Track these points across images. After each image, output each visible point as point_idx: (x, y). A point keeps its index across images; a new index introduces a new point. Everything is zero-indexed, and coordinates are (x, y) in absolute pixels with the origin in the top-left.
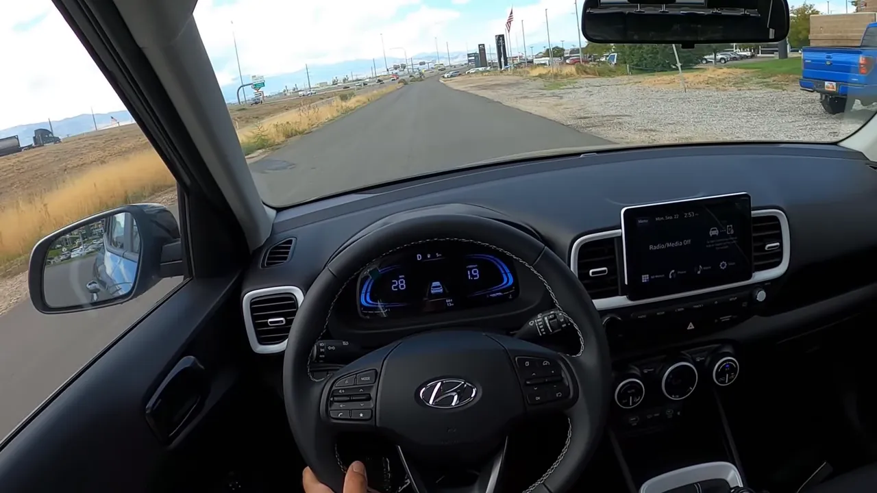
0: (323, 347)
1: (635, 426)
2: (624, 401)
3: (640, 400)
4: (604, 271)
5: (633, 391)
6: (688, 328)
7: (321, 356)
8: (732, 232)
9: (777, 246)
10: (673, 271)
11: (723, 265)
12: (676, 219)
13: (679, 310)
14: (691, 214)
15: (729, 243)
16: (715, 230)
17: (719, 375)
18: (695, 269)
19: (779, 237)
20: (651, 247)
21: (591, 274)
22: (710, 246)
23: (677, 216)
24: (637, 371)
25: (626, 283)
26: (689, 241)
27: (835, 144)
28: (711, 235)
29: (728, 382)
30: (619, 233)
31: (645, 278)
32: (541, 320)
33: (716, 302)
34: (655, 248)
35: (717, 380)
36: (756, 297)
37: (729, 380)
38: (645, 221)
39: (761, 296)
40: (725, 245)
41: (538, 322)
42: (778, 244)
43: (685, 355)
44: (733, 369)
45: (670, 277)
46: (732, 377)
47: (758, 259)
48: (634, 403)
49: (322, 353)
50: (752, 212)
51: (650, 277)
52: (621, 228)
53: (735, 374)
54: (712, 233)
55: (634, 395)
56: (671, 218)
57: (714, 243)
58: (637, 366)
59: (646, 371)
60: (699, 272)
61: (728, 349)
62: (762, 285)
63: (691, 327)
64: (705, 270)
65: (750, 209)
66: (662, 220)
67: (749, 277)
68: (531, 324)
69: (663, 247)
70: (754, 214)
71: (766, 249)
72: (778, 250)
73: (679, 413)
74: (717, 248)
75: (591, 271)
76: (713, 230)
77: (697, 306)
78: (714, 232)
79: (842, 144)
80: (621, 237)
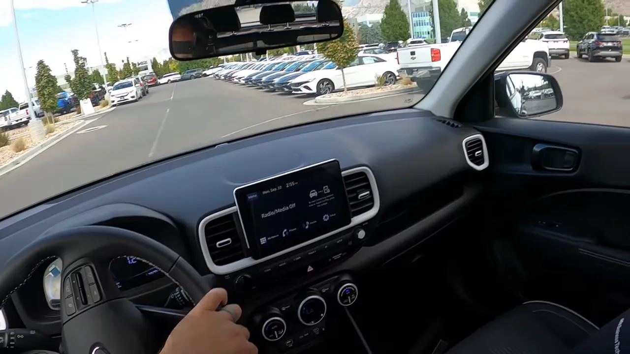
0: (13, 336)
1: (291, 347)
2: (271, 336)
3: (283, 332)
4: (229, 242)
5: (276, 326)
6: (308, 271)
7: (11, 343)
8: (329, 191)
9: (368, 194)
10: (285, 230)
11: (326, 218)
12: (280, 190)
13: (297, 259)
14: (292, 184)
15: (328, 200)
16: (314, 192)
17: (342, 299)
18: (304, 226)
19: (368, 187)
20: (263, 216)
21: (218, 246)
22: (312, 205)
23: (280, 188)
24: (276, 310)
25: (249, 247)
26: (294, 205)
27: (411, 107)
28: (311, 197)
29: (351, 302)
30: (234, 210)
31: (263, 241)
32: (178, 293)
33: (326, 247)
34: (267, 215)
35: (342, 303)
36: (358, 236)
37: (352, 301)
38: (254, 196)
39: (362, 234)
40: (325, 202)
41: (177, 295)
42: (368, 192)
43: (313, 290)
44: (352, 292)
45: (284, 235)
46: (353, 298)
47: (354, 206)
48: (279, 336)
49: (13, 341)
50: (343, 173)
51: (267, 239)
52: (235, 205)
53: (355, 295)
54: (312, 195)
55: (278, 330)
56: (275, 189)
57: (315, 202)
58: (276, 307)
59: (284, 309)
60: (307, 227)
61: (346, 278)
62: (361, 226)
63: (310, 269)
64: (312, 224)
65: (340, 171)
66: (268, 193)
67: (350, 222)
68: (172, 296)
69: (273, 213)
70: (344, 174)
71: (359, 198)
72: (369, 197)
73: (323, 329)
74: (318, 206)
75: (218, 243)
76: (312, 193)
77: (311, 253)
78: (313, 194)
79: (417, 106)
80: (237, 212)
